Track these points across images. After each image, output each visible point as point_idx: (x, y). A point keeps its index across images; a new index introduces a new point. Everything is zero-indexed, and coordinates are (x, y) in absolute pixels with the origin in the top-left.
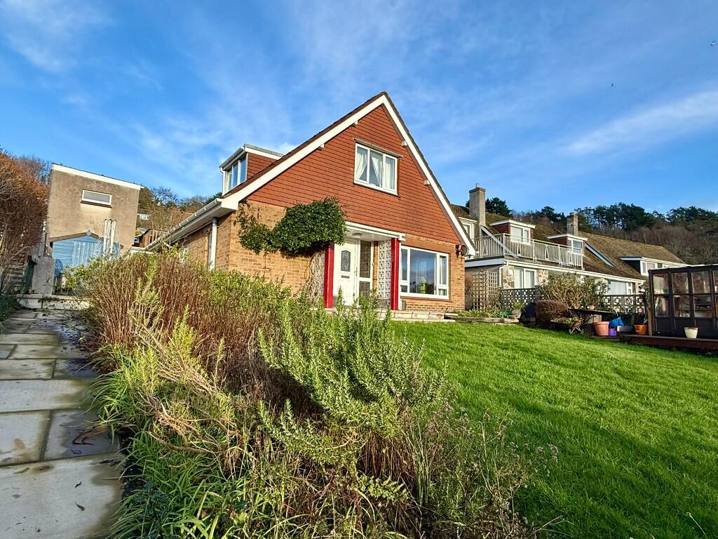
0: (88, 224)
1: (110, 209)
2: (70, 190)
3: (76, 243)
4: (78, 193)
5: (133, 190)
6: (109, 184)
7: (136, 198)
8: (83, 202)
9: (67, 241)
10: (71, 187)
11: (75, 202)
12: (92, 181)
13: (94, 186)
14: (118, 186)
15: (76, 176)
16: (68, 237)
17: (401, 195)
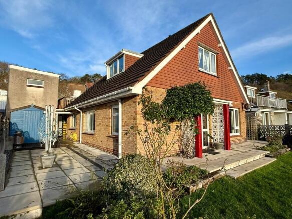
0: (31, 98)
1: (43, 89)
2: (20, 79)
3: (25, 112)
4: (24, 81)
5: (55, 78)
6: (42, 75)
7: (57, 82)
8: (28, 86)
9: (20, 111)
10: (20, 77)
11: (23, 86)
12: (32, 73)
13: (34, 76)
14: (47, 76)
15: (23, 71)
16: (20, 109)
17: (219, 76)
